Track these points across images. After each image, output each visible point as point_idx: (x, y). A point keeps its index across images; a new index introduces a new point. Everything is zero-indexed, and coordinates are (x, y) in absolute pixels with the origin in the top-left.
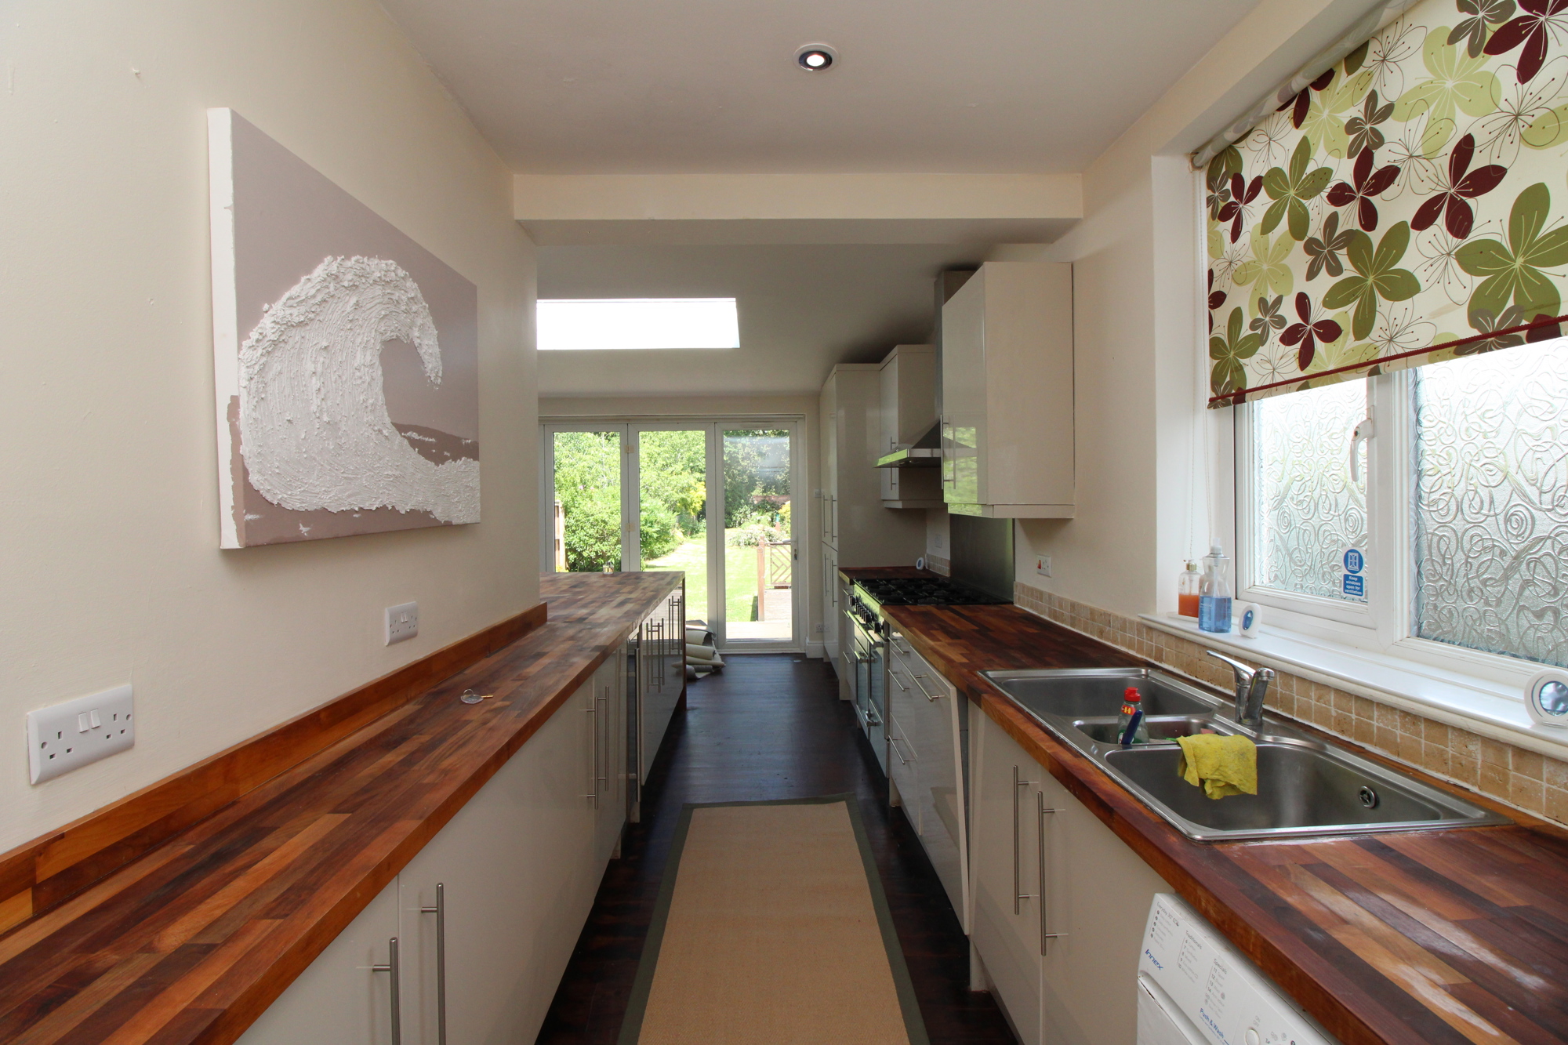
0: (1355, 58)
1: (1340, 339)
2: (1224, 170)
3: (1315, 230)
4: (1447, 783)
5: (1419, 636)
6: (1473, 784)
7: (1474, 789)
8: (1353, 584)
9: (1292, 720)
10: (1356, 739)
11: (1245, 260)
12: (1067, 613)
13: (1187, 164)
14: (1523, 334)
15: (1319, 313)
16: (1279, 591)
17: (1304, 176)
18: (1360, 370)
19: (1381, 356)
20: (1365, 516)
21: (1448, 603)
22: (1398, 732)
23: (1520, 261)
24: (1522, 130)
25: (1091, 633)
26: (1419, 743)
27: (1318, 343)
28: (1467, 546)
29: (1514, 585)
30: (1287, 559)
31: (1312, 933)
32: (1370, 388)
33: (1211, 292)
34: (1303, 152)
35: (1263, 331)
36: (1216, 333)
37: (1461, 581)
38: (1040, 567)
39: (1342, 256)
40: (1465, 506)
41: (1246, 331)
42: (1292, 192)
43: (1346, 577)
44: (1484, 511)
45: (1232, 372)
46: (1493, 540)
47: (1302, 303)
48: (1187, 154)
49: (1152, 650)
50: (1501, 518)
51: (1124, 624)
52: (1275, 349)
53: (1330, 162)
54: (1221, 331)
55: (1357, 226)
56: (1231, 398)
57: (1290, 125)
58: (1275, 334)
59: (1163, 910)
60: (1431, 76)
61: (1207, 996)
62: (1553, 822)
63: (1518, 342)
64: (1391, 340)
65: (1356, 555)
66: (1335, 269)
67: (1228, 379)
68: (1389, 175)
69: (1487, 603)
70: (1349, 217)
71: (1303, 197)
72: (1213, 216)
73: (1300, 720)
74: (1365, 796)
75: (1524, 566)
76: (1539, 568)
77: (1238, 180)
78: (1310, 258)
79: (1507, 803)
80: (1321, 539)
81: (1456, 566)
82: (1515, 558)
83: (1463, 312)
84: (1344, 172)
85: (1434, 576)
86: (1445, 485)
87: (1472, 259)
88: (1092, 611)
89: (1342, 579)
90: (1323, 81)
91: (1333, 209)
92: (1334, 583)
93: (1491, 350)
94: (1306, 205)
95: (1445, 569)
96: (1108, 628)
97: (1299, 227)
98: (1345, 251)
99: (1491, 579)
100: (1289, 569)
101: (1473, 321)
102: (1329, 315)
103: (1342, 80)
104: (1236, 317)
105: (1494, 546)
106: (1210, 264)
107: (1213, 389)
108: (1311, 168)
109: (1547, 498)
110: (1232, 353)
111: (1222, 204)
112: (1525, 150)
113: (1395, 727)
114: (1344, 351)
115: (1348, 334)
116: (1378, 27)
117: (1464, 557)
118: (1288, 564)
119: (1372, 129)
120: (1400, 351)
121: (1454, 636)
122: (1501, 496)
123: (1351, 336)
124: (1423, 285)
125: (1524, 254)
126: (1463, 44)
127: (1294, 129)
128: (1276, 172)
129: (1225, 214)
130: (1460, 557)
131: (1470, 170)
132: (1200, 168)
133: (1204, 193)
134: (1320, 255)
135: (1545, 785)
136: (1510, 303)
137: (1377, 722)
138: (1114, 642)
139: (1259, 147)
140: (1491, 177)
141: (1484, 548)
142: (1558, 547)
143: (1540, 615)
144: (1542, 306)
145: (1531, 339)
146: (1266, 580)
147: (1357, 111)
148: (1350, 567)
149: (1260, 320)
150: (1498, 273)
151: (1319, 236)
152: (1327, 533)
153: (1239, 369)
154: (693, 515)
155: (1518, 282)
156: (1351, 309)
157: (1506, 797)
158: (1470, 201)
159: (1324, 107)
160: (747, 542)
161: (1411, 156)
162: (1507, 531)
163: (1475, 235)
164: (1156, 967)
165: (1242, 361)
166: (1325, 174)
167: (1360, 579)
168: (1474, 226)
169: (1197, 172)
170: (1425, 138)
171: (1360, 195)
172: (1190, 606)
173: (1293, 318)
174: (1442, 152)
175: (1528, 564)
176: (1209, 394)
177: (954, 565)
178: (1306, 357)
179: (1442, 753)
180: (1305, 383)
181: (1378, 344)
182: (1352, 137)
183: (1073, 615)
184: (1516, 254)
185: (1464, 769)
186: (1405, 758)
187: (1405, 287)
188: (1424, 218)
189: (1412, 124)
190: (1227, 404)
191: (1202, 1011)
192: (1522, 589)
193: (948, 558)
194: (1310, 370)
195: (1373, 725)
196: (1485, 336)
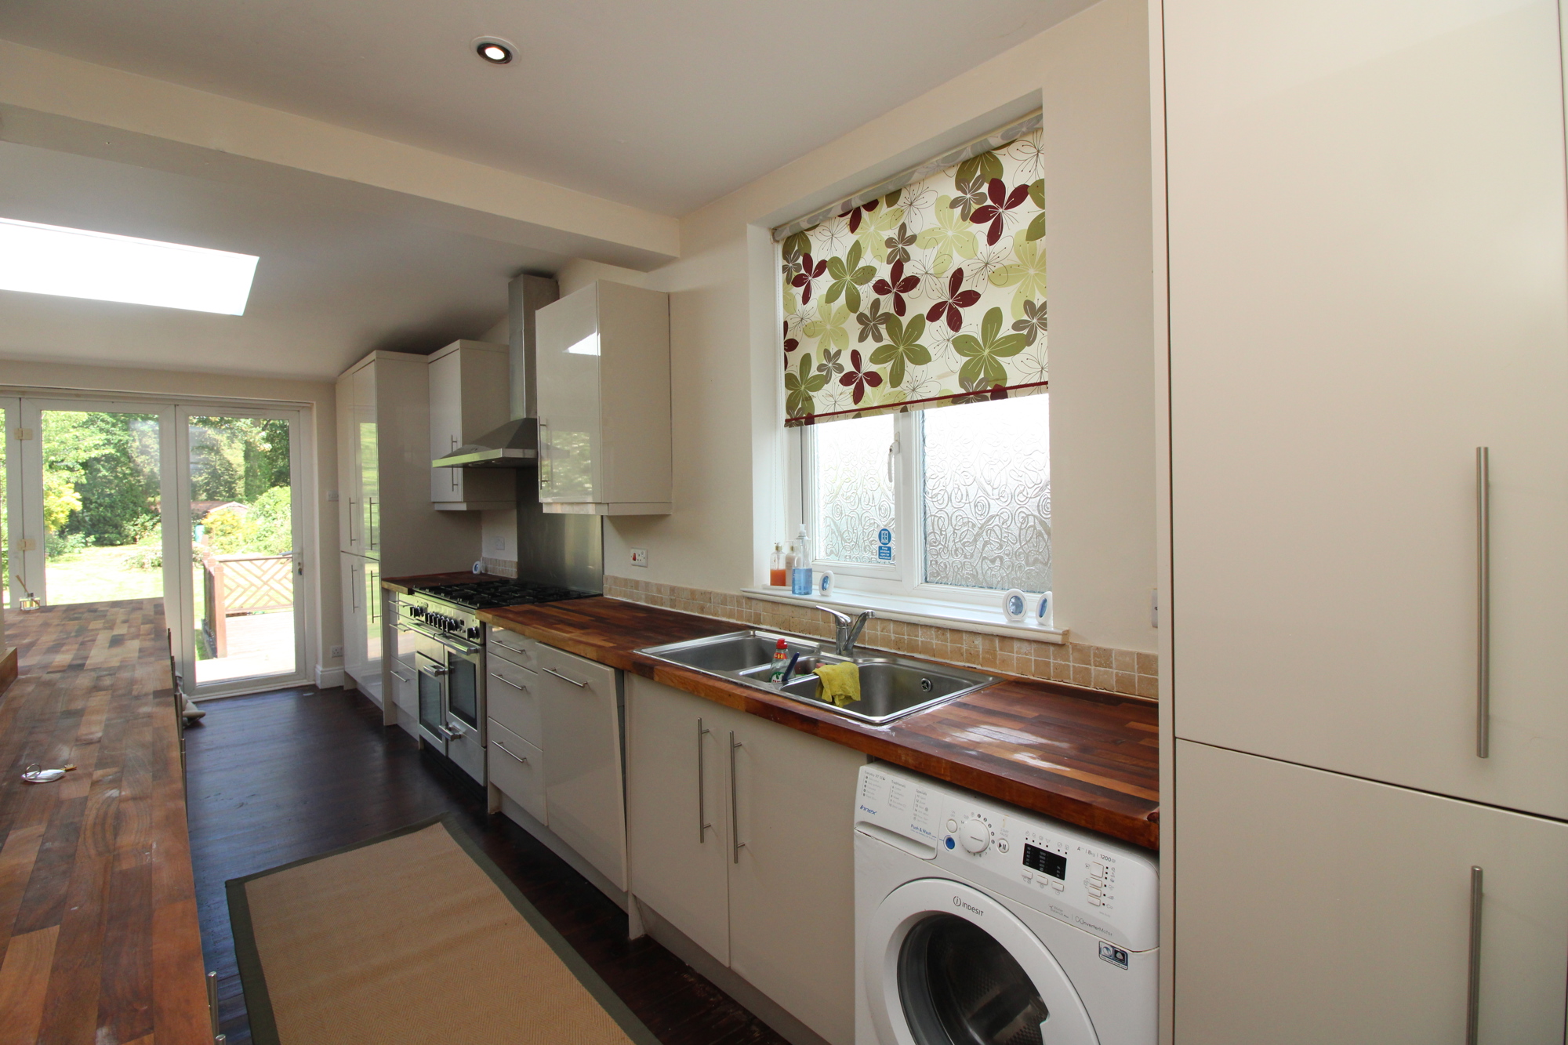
0: (893, 197)
1: (881, 385)
2: (796, 248)
3: (865, 307)
4: (964, 666)
5: (926, 582)
6: (978, 664)
7: (979, 667)
8: (885, 552)
9: (865, 648)
10: (908, 652)
11: (813, 319)
12: (666, 596)
13: (769, 236)
14: (989, 394)
15: (867, 366)
16: (833, 561)
17: (857, 269)
18: (895, 408)
19: (908, 400)
20: (893, 507)
21: (944, 559)
22: (934, 642)
23: (987, 351)
24: (989, 273)
25: (692, 611)
26: (947, 646)
27: (867, 386)
28: (954, 522)
29: (980, 545)
30: (839, 539)
31: (970, 752)
32: (896, 420)
33: (786, 339)
34: (856, 251)
35: (827, 373)
36: (790, 370)
37: (951, 544)
38: (634, 559)
39: (883, 328)
40: (953, 498)
41: (814, 372)
42: (848, 278)
43: (880, 548)
44: (963, 501)
45: (803, 400)
46: (968, 518)
47: (855, 357)
48: (770, 229)
49: (751, 616)
50: (972, 504)
51: (725, 599)
52: (836, 387)
53: (875, 264)
54: (794, 368)
55: (892, 311)
56: (803, 420)
57: (847, 229)
58: (836, 377)
59: (871, 774)
60: (940, 226)
61: (915, 815)
62: (1020, 675)
63: (985, 399)
64: (914, 390)
65: (887, 532)
66: (878, 338)
67: (800, 406)
68: (912, 283)
69: (965, 557)
70: (887, 304)
71: (856, 283)
72: (788, 280)
73: (870, 647)
74: (925, 684)
75: (985, 533)
76: (992, 532)
77: (808, 260)
78: (862, 327)
79: (996, 671)
80: (863, 523)
81: (948, 535)
82: (980, 528)
83: (956, 378)
84: (884, 272)
85: (935, 543)
86: (941, 485)
87: (963, 345)
88: (693, 592)
89: (877, 549)
90: (871, 206)
91: (877, 296)
92: (872, 552)
93: (972, 402)
94: (858, 289)
95: (942, 537)
96: (709, 604)
97: (853, 303)
98: (884, 326)
99: (968, 542)
100: (841, 545)
101: (962, 385)
102: (874, 368)
103: (883, 209)
104: (806, 360)
105: (969, 522)
106: (785, 317)
107: (788, 412)
108: (862, 264)
109: (996, 492)
110: (803, 387)
111: (795, 274)
112: (990, 285)
113: (932, 639)
114: (883, 394)
115: (886, 383)
116: (910, 182)
117: (952, 529)
118: (840, 542)
119: (903, 249)
120: (920, 398)
121: (948, 579)
122: (972, 491)
123: (889, 385)
124: (933, 358)
125: (989, 347)
126: (958, 210)
127: (850, 233)
128: (836, 260)
129: (798, 281)
130: (950, 530)
131: (960, 291)
132: (778, 242)
133: (780, 262)
134: (869, 325)
135: (1015, 655)
136: (982, 376)
137: (921, 637)
138: (715, 615)
139: (825, 238)
140: (971, 298)
141: (964, 523)
142: (1002, 520)
143: (993, 561)
144: (997, 380)
145: (994, 398)
146: (823, 554)
147: (893, 233)
148: (883, 541)
149: (825, 365)
150: (975, 356)
151: (867, 313)
152: (867, 519)
153: (809, 399)
154: (53, 529)
155: (986, 365)
156: (889, 366)
157: (995, 668)
158: (960, 309)
159: (871, 224)
160: (156, 563)
161: (926, 273)
162: (976, 512)
163: (962, 332)
164: (871, 814)
165: (811, 393)
166: (870, 271)
167: (889, 549)
168: (963, 325)
169: (776, 244)
170: (936, 263)
171: (895, 290)
172: (779, 578)
173: (849, 367)
174: (945, 275)
175: (987, 532)
176: (783, 415)
177: (521, 565)
178: (858, 395)
179: (960, 649)
180: (858, 413)
181: (906, 392)
182: (890, 250)
183: (673, 598)
184: (985, 347)
185: (972, 656)
186: (938, 657)
187: (922, 357)
188: (934, 315)
189: (928, 252)
190: (801, 424)
191: (912, 826)
192: (984, 546)
193: (515, 559)
194: (861, 405)
195: (918, 640)
196: (968, 394)
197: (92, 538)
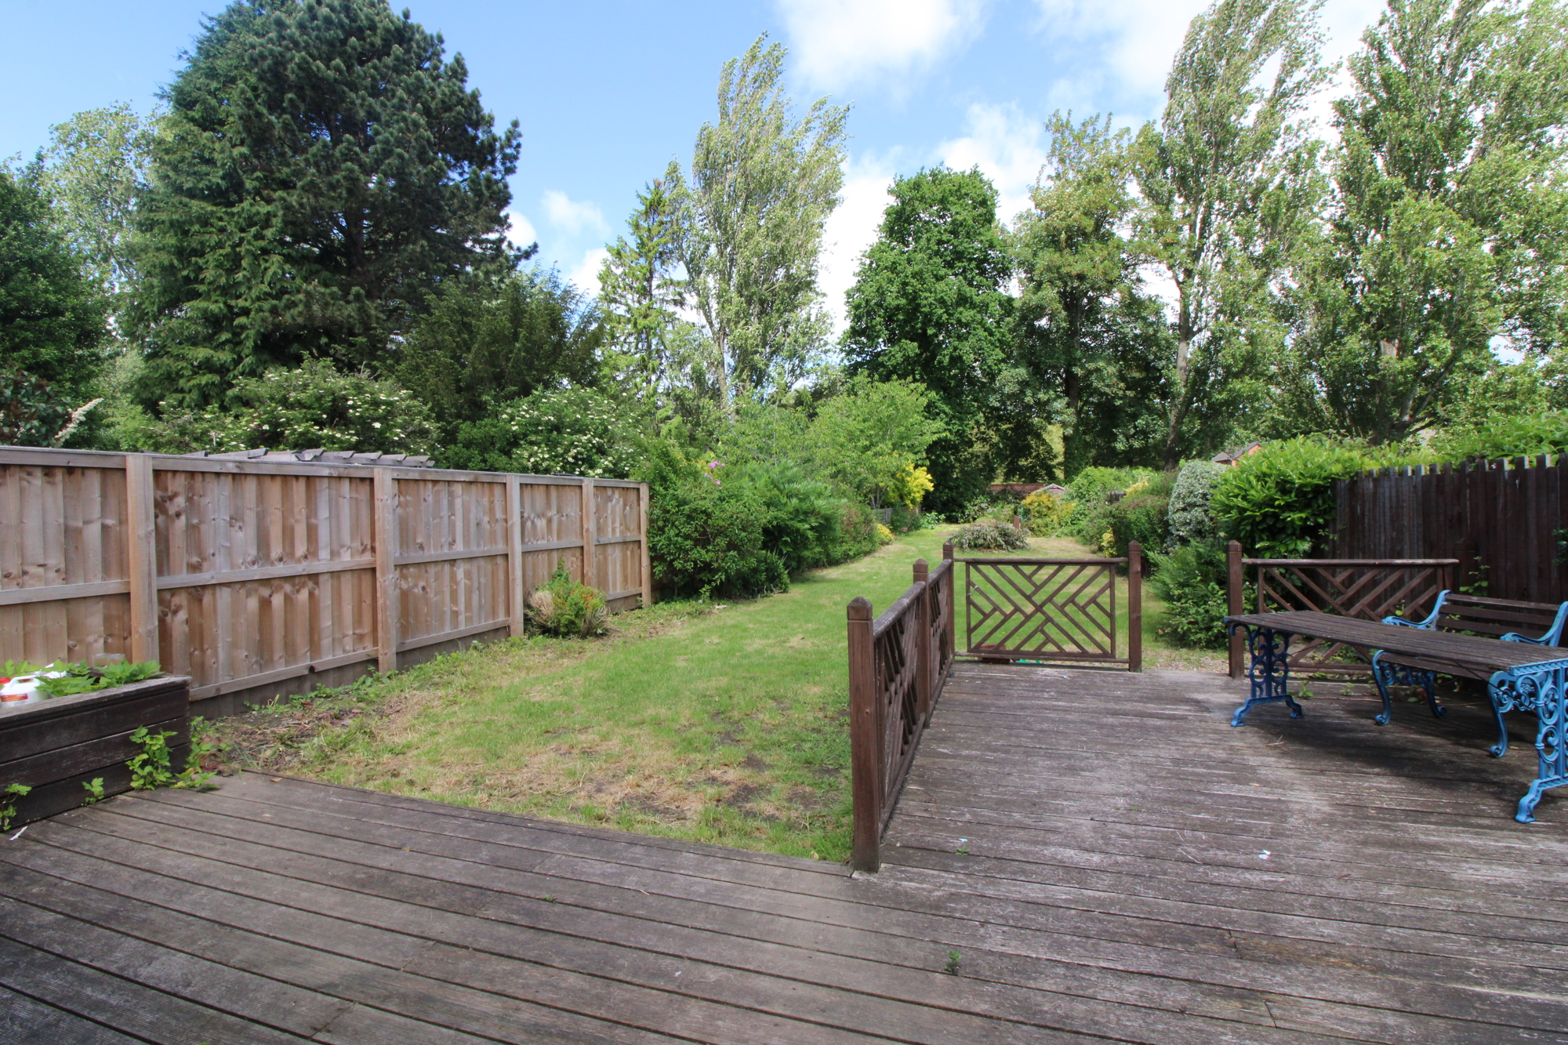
197: (943, 516)
